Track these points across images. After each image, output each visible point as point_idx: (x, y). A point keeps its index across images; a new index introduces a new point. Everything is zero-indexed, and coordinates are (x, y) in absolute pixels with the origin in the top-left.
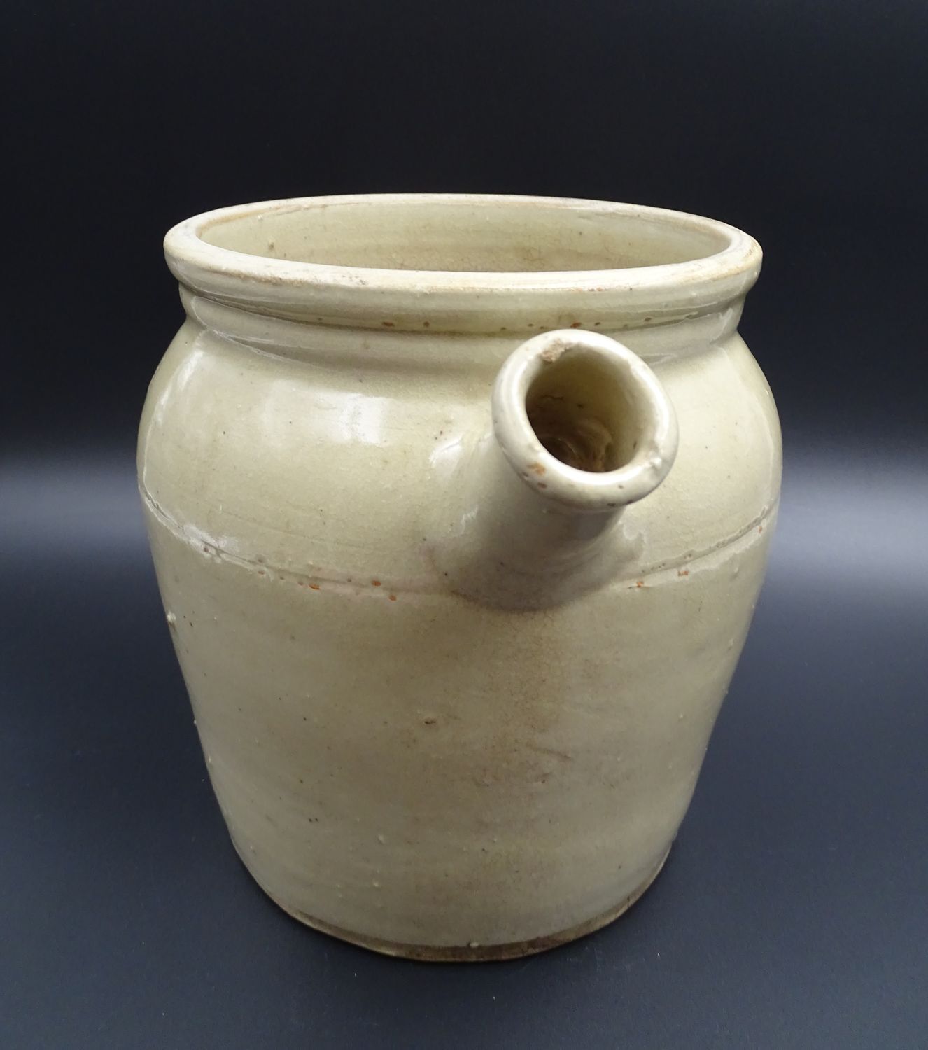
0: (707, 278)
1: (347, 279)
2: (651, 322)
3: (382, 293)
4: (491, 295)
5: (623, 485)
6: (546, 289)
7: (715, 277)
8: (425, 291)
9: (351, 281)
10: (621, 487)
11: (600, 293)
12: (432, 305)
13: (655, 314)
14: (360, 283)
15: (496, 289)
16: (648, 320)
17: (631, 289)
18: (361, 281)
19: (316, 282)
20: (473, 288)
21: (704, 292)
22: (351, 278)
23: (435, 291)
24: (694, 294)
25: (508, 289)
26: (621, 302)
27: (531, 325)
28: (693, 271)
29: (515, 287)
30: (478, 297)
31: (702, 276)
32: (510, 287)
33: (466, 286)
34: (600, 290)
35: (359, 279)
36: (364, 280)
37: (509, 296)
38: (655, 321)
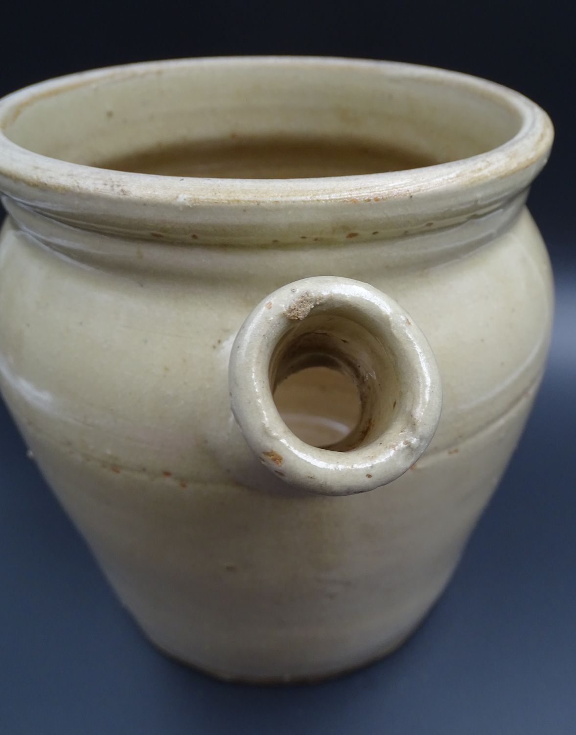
0: (494, 177)
1: (108, 187)
2: (432, 227)
3: (144, 204)
4: (258, 208)
5: (372, 472)
6: (318, 201)
7: (503, 174)
8: (188, 204)
9: (113, 190)
10: (369, 476)
11: (377, 203)
12: (196, 219)
13: (437, 218)
14: (122, 193)
15: (263, 202)
16: (429, 225)
17: (411, 197)
18: (122, 191)
19: (78, 190)
20: (238, 201)
21: (490, 191)
22: (112, 186)
23: (198, 205)
24: (479, 195)
25: (277, 202)
26: (400, 211)
27: (303, 238)
28: (480, 170)
29: (284, 199)
30: (244, 211)
31: (489, 174)
32: (278, 199)
33: (232, 198)
34: (377, 200)
35: (120, 188)
36: (126, 188)
37: (277, 208)
38: (437, 224)
